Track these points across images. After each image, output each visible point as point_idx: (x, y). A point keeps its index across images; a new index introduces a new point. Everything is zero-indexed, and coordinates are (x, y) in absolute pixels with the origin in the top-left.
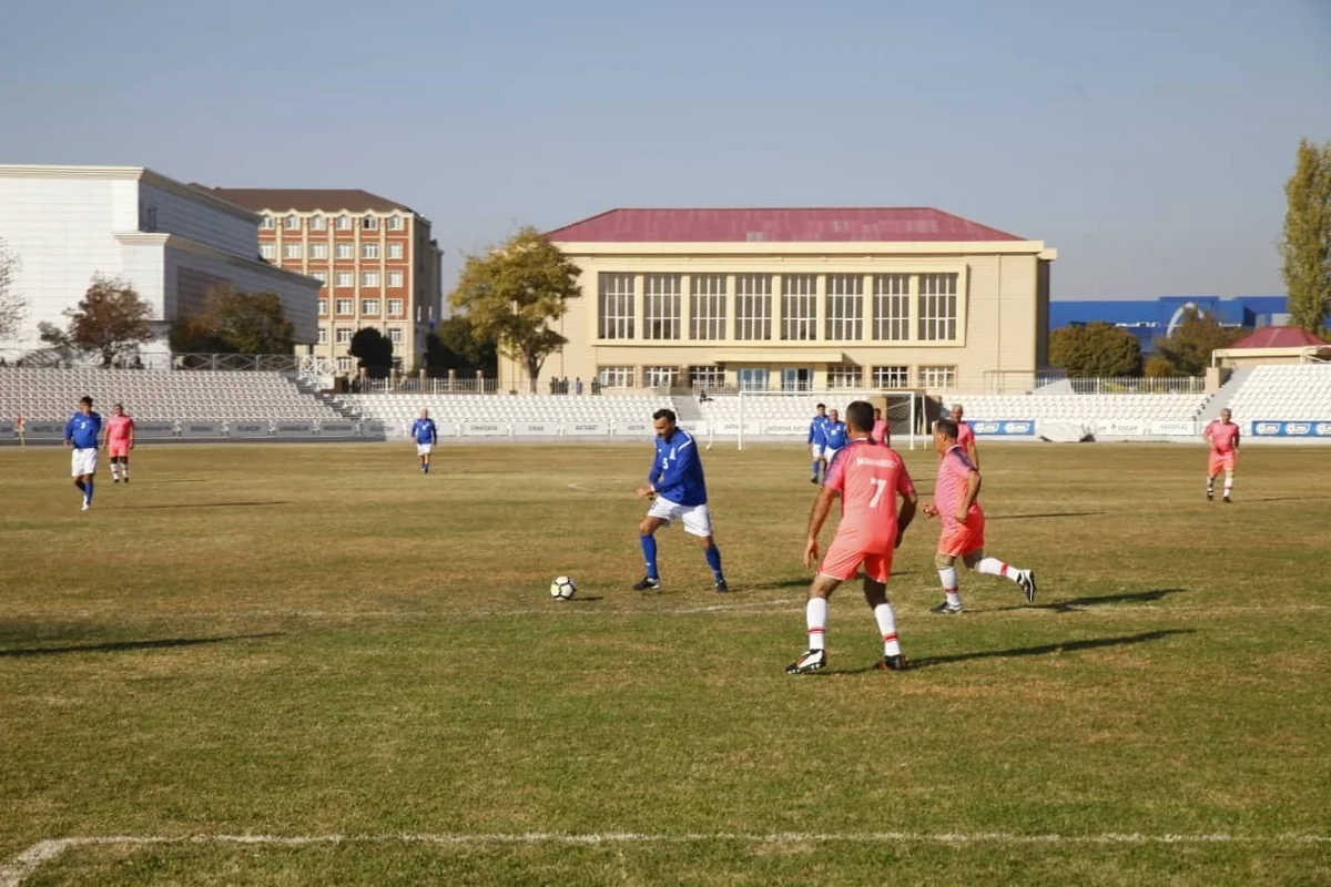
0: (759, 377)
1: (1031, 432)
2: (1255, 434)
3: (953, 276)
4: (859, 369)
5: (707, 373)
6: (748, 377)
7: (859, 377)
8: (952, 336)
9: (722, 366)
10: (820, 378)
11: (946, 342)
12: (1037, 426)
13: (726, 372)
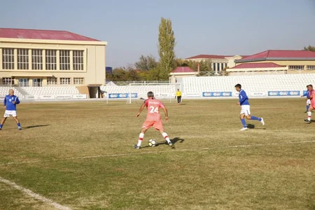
0: (25, 81)
1: (136, 97)
2: (204, 96)
3: (82, 51)
4: (56, 79)
5: (9, 80)
6: (22, 81)
7: (56, 81)
8: (82, 69)
9: (13, 78)
10: (45, 81)
11: (81, 71)
12: (138, 95)
13: (15, 80)
